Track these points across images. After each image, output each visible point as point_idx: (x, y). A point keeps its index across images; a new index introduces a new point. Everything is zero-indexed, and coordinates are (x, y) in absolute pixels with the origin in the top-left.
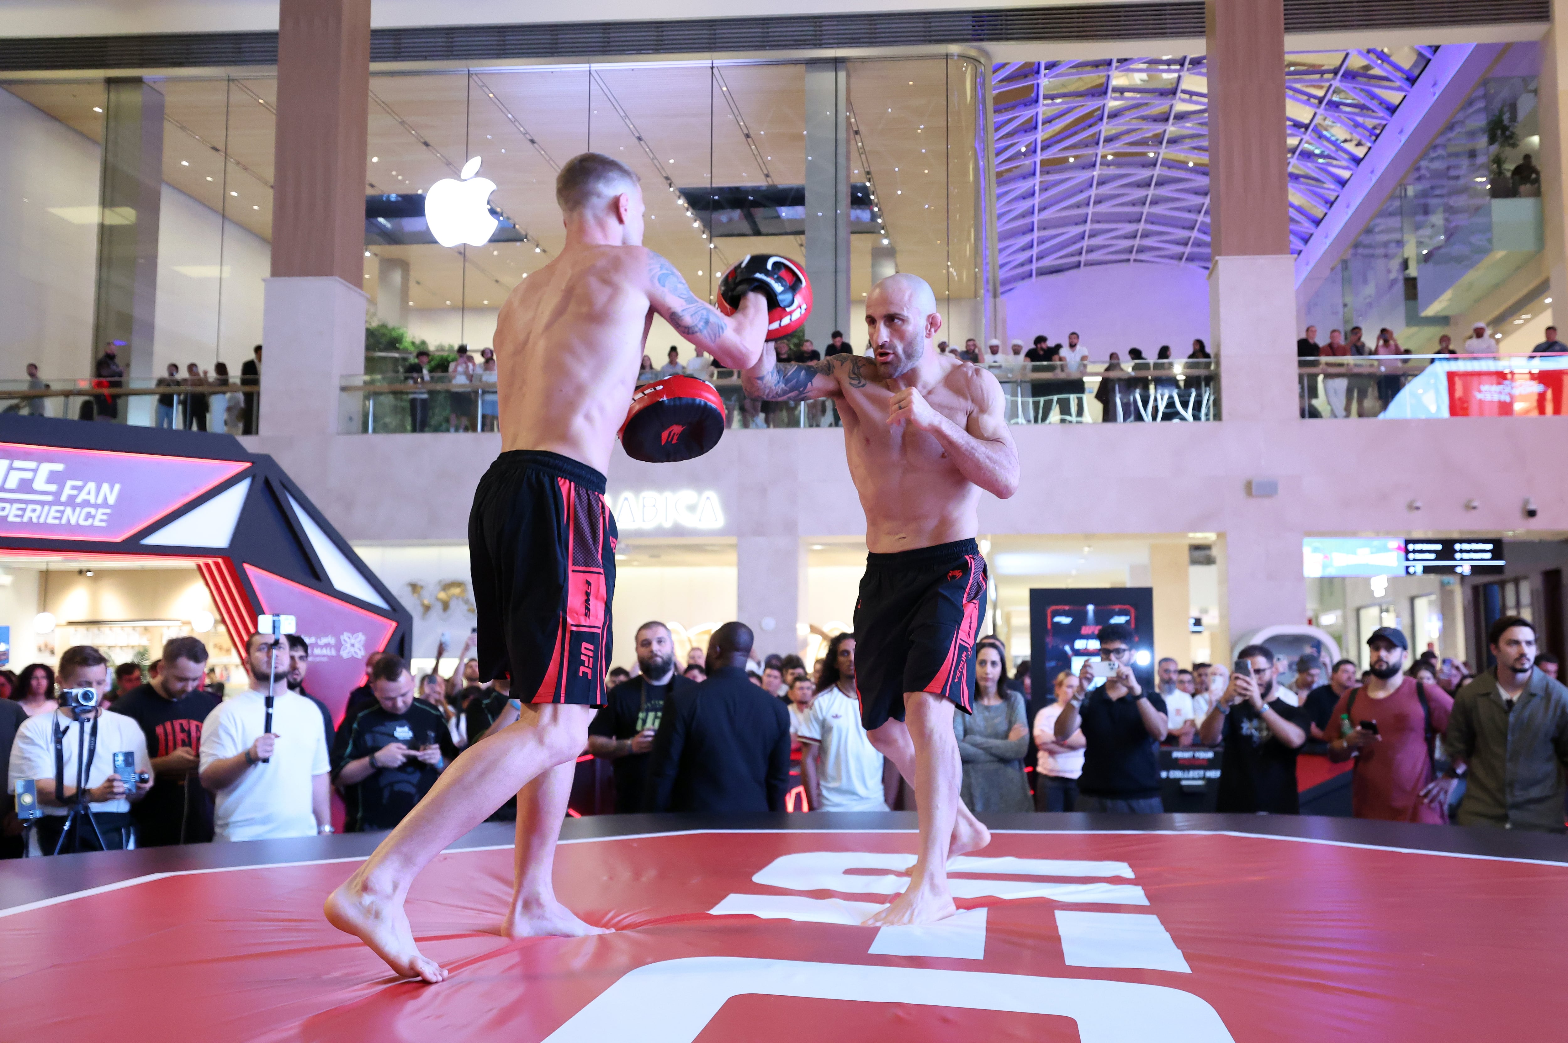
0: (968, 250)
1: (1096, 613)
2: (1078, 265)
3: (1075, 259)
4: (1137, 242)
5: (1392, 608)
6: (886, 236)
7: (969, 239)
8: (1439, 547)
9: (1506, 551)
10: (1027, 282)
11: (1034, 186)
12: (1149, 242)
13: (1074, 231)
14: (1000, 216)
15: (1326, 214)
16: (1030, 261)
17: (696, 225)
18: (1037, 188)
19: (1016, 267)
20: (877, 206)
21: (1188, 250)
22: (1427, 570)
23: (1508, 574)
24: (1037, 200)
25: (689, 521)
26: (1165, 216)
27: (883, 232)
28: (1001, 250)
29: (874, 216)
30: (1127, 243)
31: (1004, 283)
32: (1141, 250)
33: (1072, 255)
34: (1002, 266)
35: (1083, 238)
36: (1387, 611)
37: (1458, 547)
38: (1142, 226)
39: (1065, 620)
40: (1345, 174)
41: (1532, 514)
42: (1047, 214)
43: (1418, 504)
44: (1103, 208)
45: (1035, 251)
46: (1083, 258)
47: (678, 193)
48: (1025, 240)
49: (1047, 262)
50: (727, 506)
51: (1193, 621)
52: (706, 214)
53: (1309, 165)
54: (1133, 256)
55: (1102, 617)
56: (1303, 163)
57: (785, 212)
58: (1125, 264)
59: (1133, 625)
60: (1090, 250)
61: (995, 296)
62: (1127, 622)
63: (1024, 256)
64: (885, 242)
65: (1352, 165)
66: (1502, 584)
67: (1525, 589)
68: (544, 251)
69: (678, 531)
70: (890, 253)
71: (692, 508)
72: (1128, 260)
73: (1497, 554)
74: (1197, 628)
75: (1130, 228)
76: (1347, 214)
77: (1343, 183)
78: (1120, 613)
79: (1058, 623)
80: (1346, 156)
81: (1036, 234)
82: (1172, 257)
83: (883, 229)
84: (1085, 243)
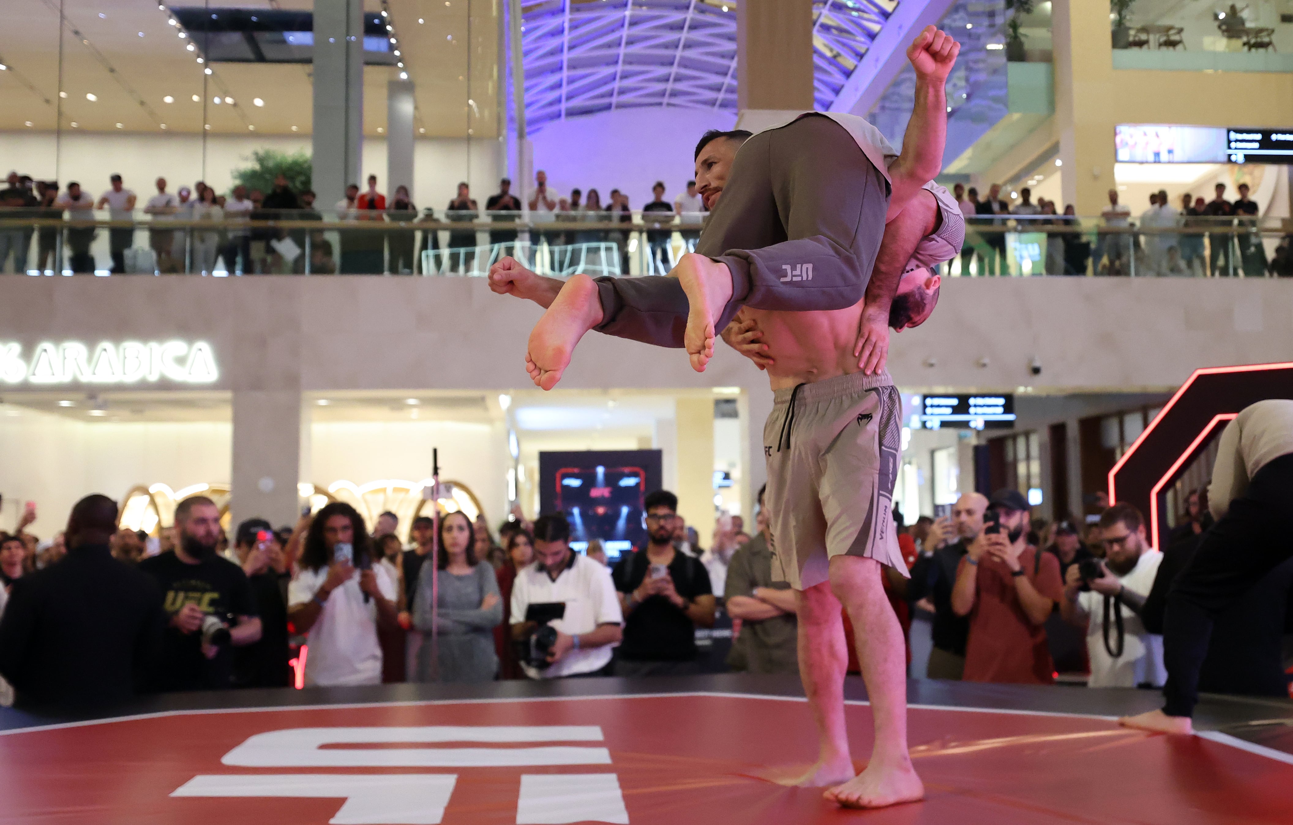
0: (491, 87)
1: (606, 475)
2: (608, 107)
3: (606, 101)
4: (670, 86)
5: (914, 461)
6: (403, 69)
7: (491, 76)
8: (955, 402)
9: (1016, 405)
10: (555, 123)
11: (563, 23)
12: (681, 86)
13: (607, 71)
14: (526, 53)
15: (856, 67)
16: (559, 101)
17: (191, 48)
18: (566, 25)
19: (544, 107)
20: (393, 37)
21: (721, 96)
22: (944, 424)
23: (1018, 428)
24: (566, 38)
25: (177, 375)
26: (700, 62)
27: (400, 65)
28: (527, 89)
29: (392, 48)
30: (659, 87)
31: (532, 122)
32: (674, 94)
33: (602, 96)
34: (529, 105)
35: (614, 79)
36: (910, 463)
37: (972, 401)
38: (674, 70)
39: (575, 483)
40: (875, 28)
41: (1036, 371)
42: (578, 53)
43: (933, 361)
44: (636, 49)
45: (564, 91)
46: (614, 100)
47: (169, 12)
48: (553, 79)
49: (578, 102)
50: (222, 359)
51: (722, 475)
52: (201, 35)
53: (841, 16)
54: (665, 100)
55: (611, 479)
56: (836, 14)
57: (295, 38)
58: (657, 109)
59: (642, 488)
60: (622, 92)
61: (521, 136)
62: (638, 485)
63: (552, 95)
64: (404, 76)
65: (881, 20)
66: (1014, 438)
67: (1035, 441)
68: (9, 68)
69: (165, 385)
70: (408, 87)
71: (181, 361)
72: (660, 104)
73: (1008, 409)
74: (727, 482)
75: (661, 71)
76: (876, 67)
77: (872, 36)
78: (629, 475)
79: (568, 487)
80: (876, 10)
81: (565, 74)
82: (705, 103)
83: (400, 61)
84: (617, 85)
